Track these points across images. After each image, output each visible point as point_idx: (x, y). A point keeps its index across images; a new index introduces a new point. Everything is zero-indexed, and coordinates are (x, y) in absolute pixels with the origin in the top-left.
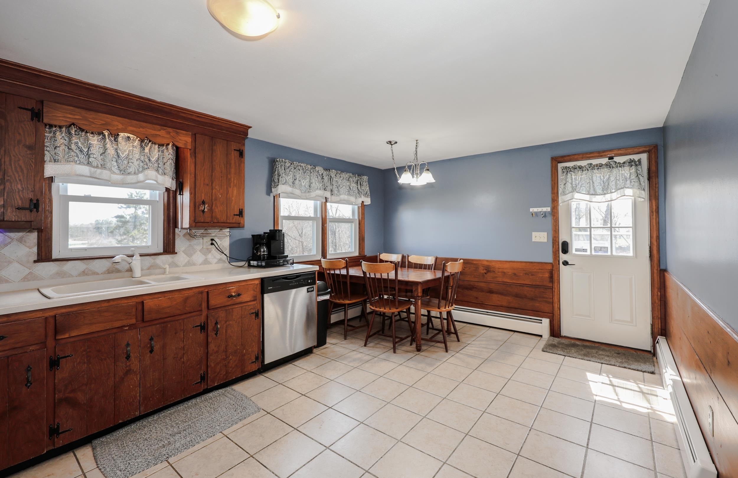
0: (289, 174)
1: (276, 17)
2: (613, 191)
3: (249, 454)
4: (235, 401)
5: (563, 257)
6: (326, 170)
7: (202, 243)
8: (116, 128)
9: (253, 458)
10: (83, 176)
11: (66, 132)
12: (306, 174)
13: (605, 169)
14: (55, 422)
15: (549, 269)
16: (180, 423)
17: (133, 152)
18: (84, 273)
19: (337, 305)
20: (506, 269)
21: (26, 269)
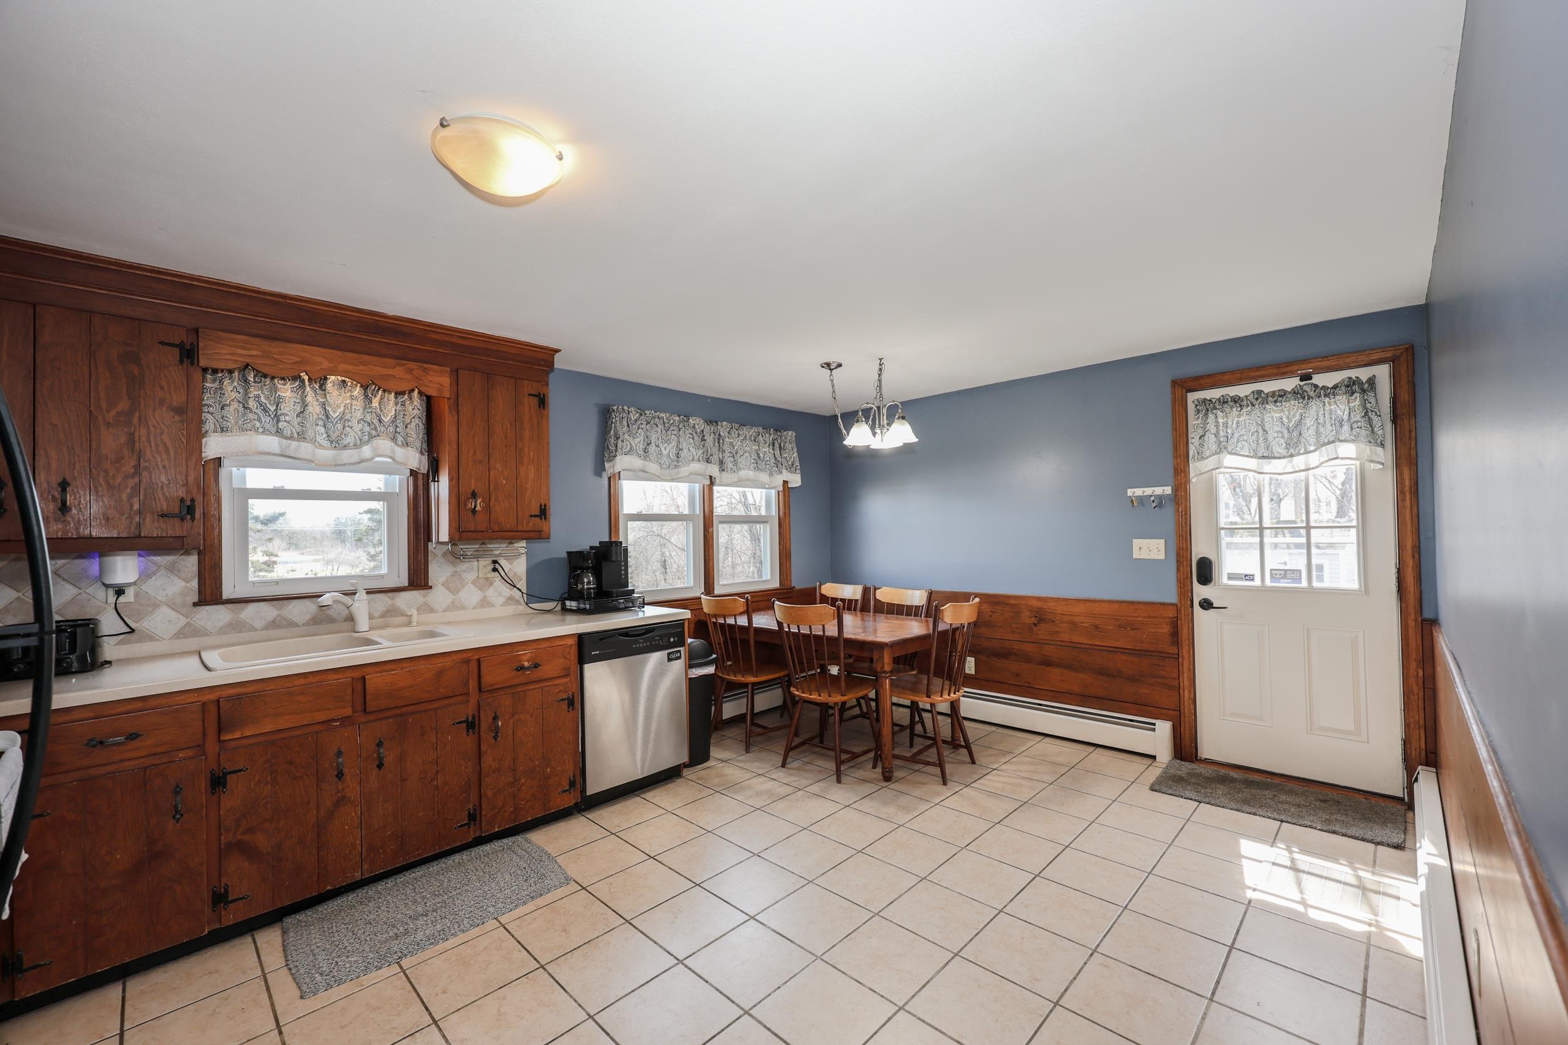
0: (638, 434)
1: (557, 160)
2: (1312, 448)
3: (538, 962)
4: (528, 862)
5: (1200, 592)
6: (711, 422)
7: (476, 568)
8: (318, 368)
9: (545, 969)
10: (269, 454)
11: (239, 379)
12: (669, 432)
13: (1293, 402)
14: (222, 882)
15: (1170, 617)
16: (428, 896)
17: (351, 408)
18: (274, 624)
19: (732, 686)
20: (1077, 616)
21: (180, 617)
